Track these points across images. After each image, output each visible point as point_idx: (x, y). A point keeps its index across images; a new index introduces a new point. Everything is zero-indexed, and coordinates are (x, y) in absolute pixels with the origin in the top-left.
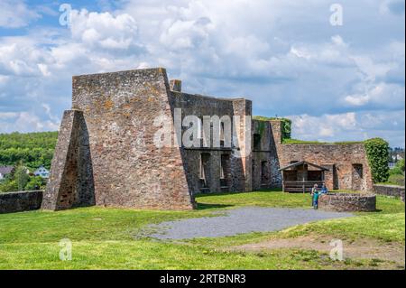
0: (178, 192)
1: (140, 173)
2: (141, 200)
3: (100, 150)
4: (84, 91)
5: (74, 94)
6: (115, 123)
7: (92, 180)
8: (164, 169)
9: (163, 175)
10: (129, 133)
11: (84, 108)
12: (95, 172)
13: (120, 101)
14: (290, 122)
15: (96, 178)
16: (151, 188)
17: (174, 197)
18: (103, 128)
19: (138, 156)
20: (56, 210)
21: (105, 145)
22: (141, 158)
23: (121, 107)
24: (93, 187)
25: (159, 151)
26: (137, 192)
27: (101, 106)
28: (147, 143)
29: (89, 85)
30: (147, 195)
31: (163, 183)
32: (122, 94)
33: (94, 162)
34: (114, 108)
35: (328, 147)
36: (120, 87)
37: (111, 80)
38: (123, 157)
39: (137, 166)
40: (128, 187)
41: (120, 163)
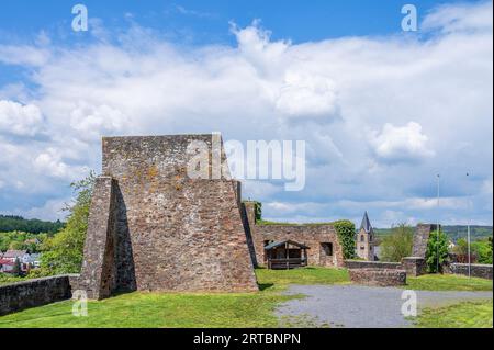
0: (241, 272)
1: (195, 252)
2: (197, 282)
3: (141, 226)
4: (119, 156)
5: (105, 159)
6: (161, 195)
7: (131, 261)
8: (224, 247)
9: (223, 254)
10: (180, 206)
11: (119, 176)
12: (135, 251)
13: (168, 169)
14: (260, 204)
15: (136, 259)
16: (209, 270)
17: (236, 277)
18: (145, 200)
19: (192, 233)
20: (100, 299)
21: (148, 220)
22: (195, 236)
23: (169, 176)
24: (133, 268)
25: (218, 227)
26: (192, 274)
27: (143, 175)
28: (202, 218)
29: (126, 149)
30: (203, 277)
31: (223, 263)
32: (170, 162)
33: (134, 240)
34: (161, 178)
35: (299, 227)
36: (168, 153)
37: (156, 145)
38: (173, 234)
39: (191, 245)
40: (179, 268)
41: (169, 241)
